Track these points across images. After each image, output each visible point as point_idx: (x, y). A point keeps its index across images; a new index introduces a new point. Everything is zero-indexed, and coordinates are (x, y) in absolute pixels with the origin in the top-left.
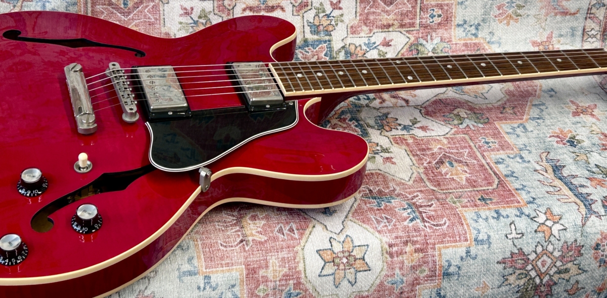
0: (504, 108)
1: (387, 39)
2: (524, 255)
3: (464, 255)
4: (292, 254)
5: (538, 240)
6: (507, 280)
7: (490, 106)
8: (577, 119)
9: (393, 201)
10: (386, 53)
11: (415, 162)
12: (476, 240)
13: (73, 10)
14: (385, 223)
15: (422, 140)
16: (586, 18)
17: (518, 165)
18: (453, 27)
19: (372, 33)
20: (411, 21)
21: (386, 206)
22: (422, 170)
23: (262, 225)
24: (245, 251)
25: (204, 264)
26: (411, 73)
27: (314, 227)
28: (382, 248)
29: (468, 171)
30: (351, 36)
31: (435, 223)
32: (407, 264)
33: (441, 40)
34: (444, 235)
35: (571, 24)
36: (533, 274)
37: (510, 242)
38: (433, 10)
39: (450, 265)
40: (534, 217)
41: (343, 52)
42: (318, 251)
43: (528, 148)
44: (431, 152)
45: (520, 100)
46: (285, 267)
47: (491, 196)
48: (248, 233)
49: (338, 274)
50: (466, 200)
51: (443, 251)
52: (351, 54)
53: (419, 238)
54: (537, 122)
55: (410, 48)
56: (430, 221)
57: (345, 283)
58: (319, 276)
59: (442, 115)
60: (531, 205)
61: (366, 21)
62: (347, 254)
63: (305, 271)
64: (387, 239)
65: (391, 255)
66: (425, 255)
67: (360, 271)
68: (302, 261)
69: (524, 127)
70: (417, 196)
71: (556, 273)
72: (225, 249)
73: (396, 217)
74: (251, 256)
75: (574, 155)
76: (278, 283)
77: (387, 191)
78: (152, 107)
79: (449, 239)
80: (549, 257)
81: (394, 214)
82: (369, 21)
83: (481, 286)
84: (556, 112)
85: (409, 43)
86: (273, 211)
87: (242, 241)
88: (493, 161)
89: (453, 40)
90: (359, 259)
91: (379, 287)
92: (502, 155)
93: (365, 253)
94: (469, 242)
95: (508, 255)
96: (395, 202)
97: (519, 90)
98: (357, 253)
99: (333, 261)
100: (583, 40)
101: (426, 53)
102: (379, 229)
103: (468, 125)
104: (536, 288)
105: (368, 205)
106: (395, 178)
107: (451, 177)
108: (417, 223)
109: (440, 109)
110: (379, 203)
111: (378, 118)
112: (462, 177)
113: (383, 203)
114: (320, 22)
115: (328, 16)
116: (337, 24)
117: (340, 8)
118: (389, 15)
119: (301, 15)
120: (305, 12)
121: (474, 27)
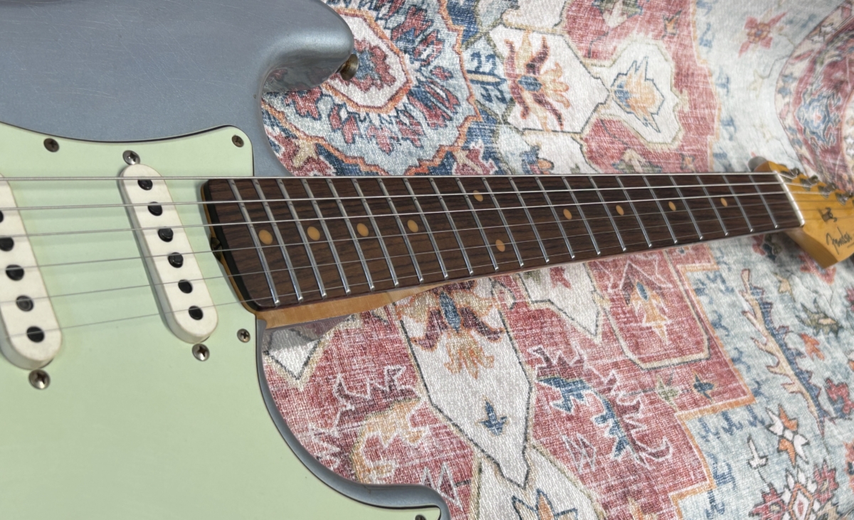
9: (584, 392)
11: (595, 283)
17: (722, 300)
21: (578, 409)
22: (608, 306)
28: (596, 512)
29: (667, 311)
31: (654, 451)
34: (674, 473)
43: (725, 259)
47: (709, 378)
50: (680, 392)
56: (644, 446)
59: (612, 162)
70: (615, 380)
75: (776, 279)
77: (572, 363)
88: (693, 287)
102: (580, 471)
106: (575, 323)
107: (648, 325)
108: (628, 455)
109: (607, 149)
110: (567, 400)
111: (525, 157)
112: (661, 326)
113: (571, 397)
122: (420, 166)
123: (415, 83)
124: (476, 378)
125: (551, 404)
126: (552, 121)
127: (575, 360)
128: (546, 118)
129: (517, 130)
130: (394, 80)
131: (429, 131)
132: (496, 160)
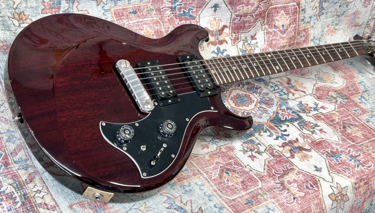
0: (348, 88)
7: (341, 87)
9: (341, 156)
11: (334, 129)
14: (348, 171)
15: (327, 115)
16: (366, 27)
18: (309, 42)
21: (341, 160)
22: (340, 134)
29: (359, 130)
31: (368, 166)
35: (358, 31)
38: (302, 33)
44: (336, 122)
45: (352, 81)
54: (367, 93)
56: (365, 165)
59: (325, 97)
66: (368, 185)
69: (364, 97)
70: (350, 150)
81: (349, 165)
84: (371, 85)
88: (365, 121)
92: (366, 117)
97: (346, 74)
102: (347, 175)
103: (340, 102)
106: (332, 141)
107: (355, 135)
108: (361, 168)
109: (323, 94)
110: (337, 160)
111: (299, 106)
112: (359, 134)
113: (338, 159)
114: (246, 49)
115: (249, 44)
116: (255, 49)
117: (256, 39)
118: (284, 40)
119: (236, 45)
120: (238, 43)
121: (318, 40)
122: (270, 118)
123: (260, 99)
124: (309, 161)
125: (333, 162)
126: (303, 94)
127: (335, 150)
128: (300, 94)
129: (293, 100)
130: (254, 101)
131: (269, 109)
132: (290, 109)
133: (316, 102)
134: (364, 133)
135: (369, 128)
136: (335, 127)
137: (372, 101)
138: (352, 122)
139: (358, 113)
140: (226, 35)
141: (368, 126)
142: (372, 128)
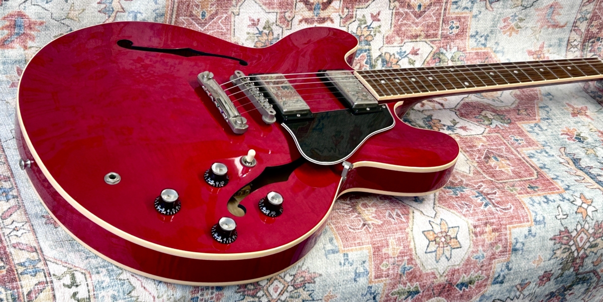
0: (519, 110)
1: (416, 48)
2: (569, 232)
3: (527, 233)
4: (404, 235)
5: (578, 220)
6: (555, 253)
7: (507, 108)
8: (576, 119)
9: (464, 190)
10: (415, 61)
11: (468, 158)
12: (535, 221)
13: (160, 21)
14: (466, 208)
15: (466, 138)
16: (571, 31)
17: (546, 159)
18: (467, 38)
19: (403, 43)
20: (434, 32)
21: (462, 194)
22: (476, 165)
23: (374, 211)
24: (370, 233)
25: (342, 244)
26: (465, 80)
27: (413, 212)
28: (469, 228)
29: (511, 164)
30: (386, 45)
31: (503, 208)
32: (488, 242)
33: (458, 49)
34: (512, 217)
35: (558, 36)
36: (573, 248)
37: (559, 221)
38: (453, 22)
39: (517, 243)
40: (574, 201)
41: (380, 60)
42: (423, 232)
43: (548, 144)
44: (477, 149)
45: (529, 103)
46: (401, 246)
47: (537, 185)
48: (366, 217)
49: (439, 251)
50: (519, 189)
51: (513, 230)
52: (386, 61)
53: (494, 220)
54: (547, 122)
55: (433, 56)
56: (499, 206)
57: (443, 259)
58: (426, 253)
59: (474, 116)
60: (566, 192)
61: (398, 32)
62: (444, 234)
63: (415, 248)
64: (472, 221)
65: (476, 234)
66: (499, 234)
67: (454, 248)
68: (412, 241)
69: (539, 126)
70: (482, 186)
71: (589, 247)
72: (354, 231)
73: (473, 203)
74: (376, 237)
75: (584, 149)
76: (396, 258)
77: (457, 182)
78: (284, 110)
79: (516, 220)
80: (585, 234)
81: (471, 201)
82: (401, 32)
83: (537, 259)
84: (559, 113)
85: (433, 52)
86: (377, 200)
87: (364, 225)
88: (527, 156)
89: (467, 49)
90: (453, 238)
91: (467, 261)
92: (530, 150)
93: (457, 234)
94: (530, 223)
95: (557, 233)
96: (467, 191)
97: (524, 93)
98: (452, 233)
99: (435, 240)
100: (567, 50)
101: (446, 61)
102: (464, 213)
103: (496, 125)
104: (574, 259)
105: (447, 194)
107: (500, 169)
109: (471, 112)
110: (455, 192)
111: (425, 120)
112: (508, 170)
113: (458, 192)
114: (362, 33)
115: (368, 27)
116: (375, 35)
117: (379, 20)
118: (417, 27)
119: (347, 26)
120: (350, 23)
121: (483, 38)
126: (438, 106)
128: (434, 106)
129: (419, 111)
133: (455, 119)
134: (517, 170)
135: (529, 165)
136: (471, 155)
137: (552, 132)
138: (504, 153)
139: (520, 144)
140: (332, 11)
141: (528, 162)
142: (533, 165)
